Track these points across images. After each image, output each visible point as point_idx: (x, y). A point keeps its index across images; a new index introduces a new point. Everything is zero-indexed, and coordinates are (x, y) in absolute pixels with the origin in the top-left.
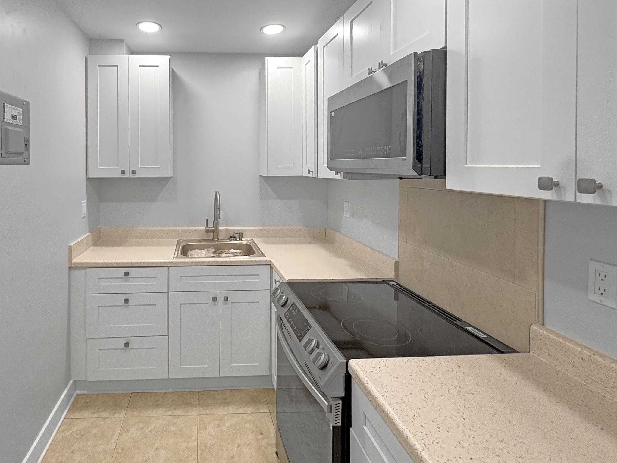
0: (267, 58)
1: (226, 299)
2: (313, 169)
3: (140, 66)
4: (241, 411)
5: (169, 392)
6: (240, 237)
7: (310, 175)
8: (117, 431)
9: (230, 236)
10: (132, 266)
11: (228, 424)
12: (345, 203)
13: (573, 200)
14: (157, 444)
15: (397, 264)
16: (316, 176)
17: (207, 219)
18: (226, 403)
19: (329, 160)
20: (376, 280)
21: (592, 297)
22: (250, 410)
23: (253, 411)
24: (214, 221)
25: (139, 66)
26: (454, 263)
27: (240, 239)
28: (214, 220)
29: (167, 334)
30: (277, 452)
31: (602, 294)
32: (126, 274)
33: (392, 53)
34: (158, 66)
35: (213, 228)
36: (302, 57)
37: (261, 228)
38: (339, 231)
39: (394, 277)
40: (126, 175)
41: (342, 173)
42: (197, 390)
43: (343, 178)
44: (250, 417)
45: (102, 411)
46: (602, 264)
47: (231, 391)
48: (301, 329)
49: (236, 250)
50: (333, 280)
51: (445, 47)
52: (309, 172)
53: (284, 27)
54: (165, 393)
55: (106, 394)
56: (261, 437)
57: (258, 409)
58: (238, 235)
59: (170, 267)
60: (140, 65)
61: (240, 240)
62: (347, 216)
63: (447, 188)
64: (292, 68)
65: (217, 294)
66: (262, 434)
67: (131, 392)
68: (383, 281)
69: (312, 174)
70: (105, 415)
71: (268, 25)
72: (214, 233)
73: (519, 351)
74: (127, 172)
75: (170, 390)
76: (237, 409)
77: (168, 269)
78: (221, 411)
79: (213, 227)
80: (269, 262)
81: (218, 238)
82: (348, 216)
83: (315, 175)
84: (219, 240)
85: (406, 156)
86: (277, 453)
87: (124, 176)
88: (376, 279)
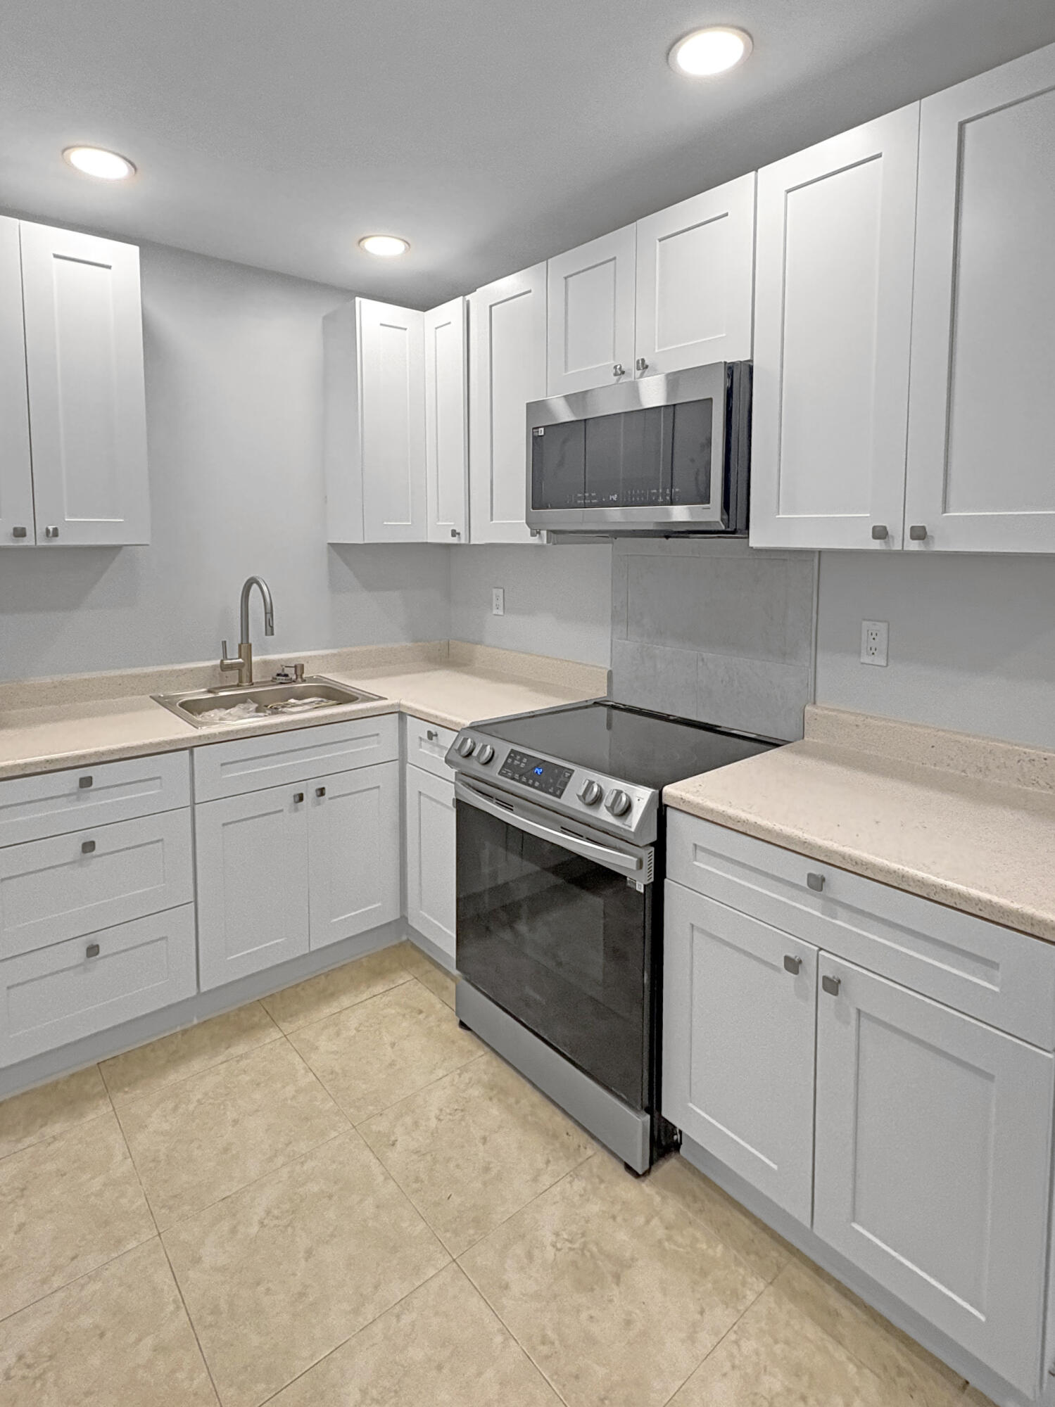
0: (358, 299)
1: (321, 792)
2: (461, 529)
3: (56, 256)
4: (365, 996)
5: (195, 1026)
6: (299, 673)
7: (454, 540)
8: (115, 1139)
9: (276, 674)
10: (98, 761)
11: (353, 1023)
12: (495, 591)
13: (900, 548)
14: (231, 1115)
15: (610, 674)
16: (467, 542)
17: (225, 642)
18: (327, 995)
19: (532, 510)
20: (586, 704)
21: (866, 659)
22: (379, 988)
23: (387, 988)
24: (242, 643)
25: (52, 256)
26: (704, 655)
27: (299, 677)
28: (240, 642)
29: (192, 900)
30: (463, 1021)
31: (873, 654)
32: (86, 782)
33: (657, 351)
34: (109, 267)
35: (240, 660)
36: (425, 311)
37: (335, 651)
38: (480, 643)
39: (606, 695)
40: (28, 541)
41: (544, 533)
42: (258, 998)
43: (545, 542)
44: (386, 999)
45: (41, 1127)
46: (873, 622)
47: (327, 975)
48: (551, 781)
49: (300, 700)
50: (532, 712)
51: (751, 361)
52: (454, 533)
53: (407, 245)
54: (185, 1032)
55: (24, 1094)
56: (421, 1017)
57: (393, 981)
58: (294, 669)
59: (195, 749)
60: (57, 253)
61: (299, 680)
62: (499, 613)
63: (751, 545)
64: (406, 329)
65: (299, 788)
66: (421, 1012)
67: (96, 1063)
68: (595, 703)
69: (459, 538)
70: (56, 1128)
71: (377, 236)
72: (243, 671)
73: (791, 740)
74: (30, 532)
75: (195, 1022)
76: (356, 996)
77: (192, 754)
78: (327, 1010)
79: (240, 657)
80: (397, 707)
81: (251, 681)
82: (501, 613)
83: (466, 540)
84: (253, 684)
85: (709, 503)
86: (462, 1025)
87: (21, 544)
88: (586, 701)
